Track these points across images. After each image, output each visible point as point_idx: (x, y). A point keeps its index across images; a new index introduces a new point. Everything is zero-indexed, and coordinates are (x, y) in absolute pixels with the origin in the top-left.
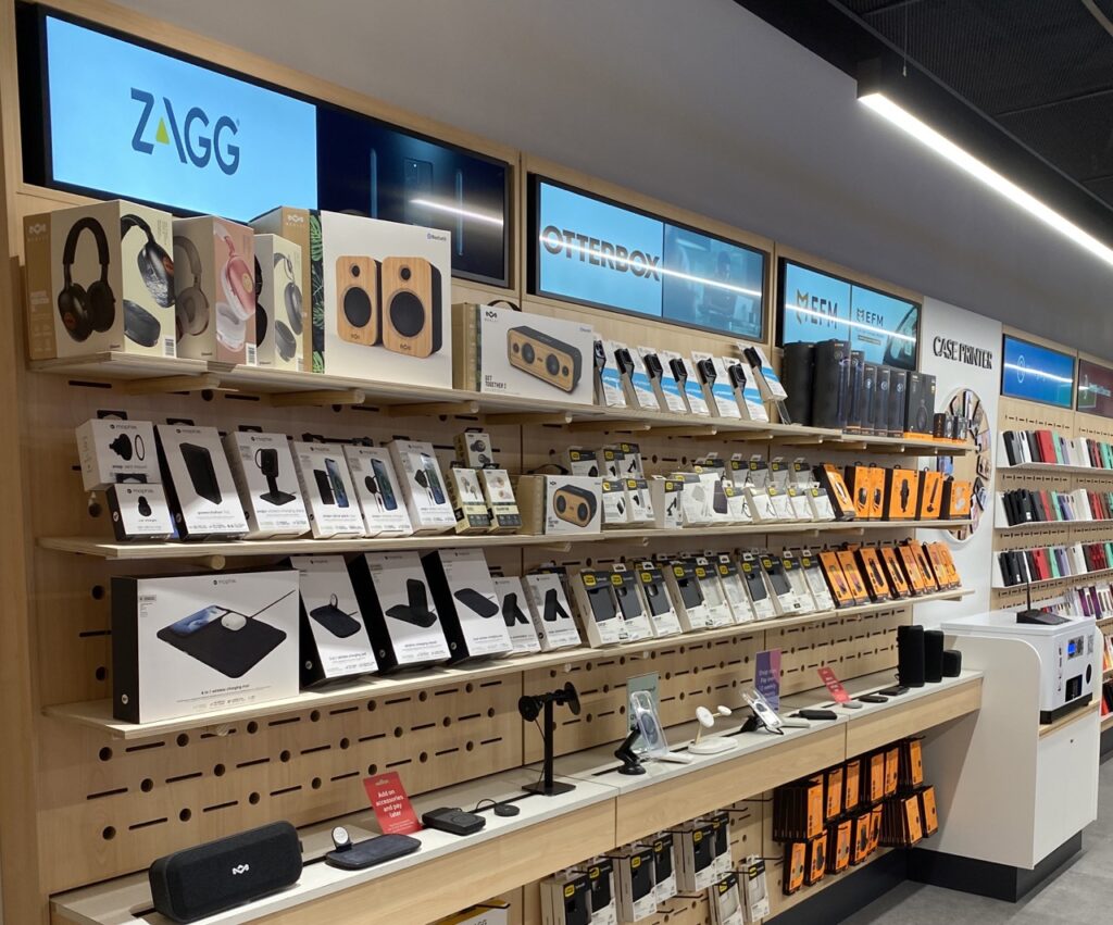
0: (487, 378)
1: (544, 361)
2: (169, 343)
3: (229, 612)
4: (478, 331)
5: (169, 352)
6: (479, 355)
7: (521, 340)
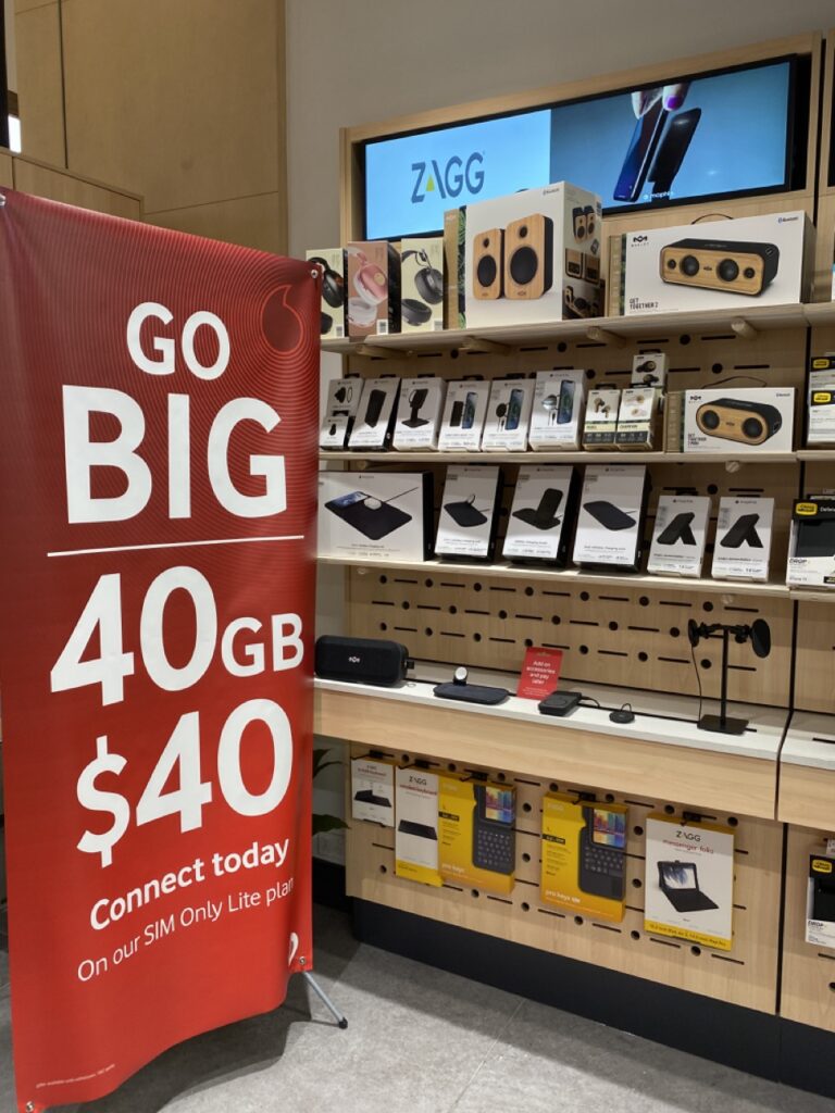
0: (632, 301)
1: (714, 270)
2: (339, 329)
3: (369, 497)
4: (623, 259)
5: (339, 335)
6: (623, 281)
7: (679, 255)
